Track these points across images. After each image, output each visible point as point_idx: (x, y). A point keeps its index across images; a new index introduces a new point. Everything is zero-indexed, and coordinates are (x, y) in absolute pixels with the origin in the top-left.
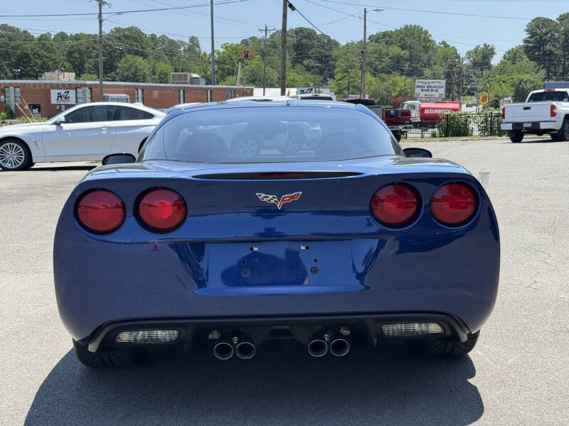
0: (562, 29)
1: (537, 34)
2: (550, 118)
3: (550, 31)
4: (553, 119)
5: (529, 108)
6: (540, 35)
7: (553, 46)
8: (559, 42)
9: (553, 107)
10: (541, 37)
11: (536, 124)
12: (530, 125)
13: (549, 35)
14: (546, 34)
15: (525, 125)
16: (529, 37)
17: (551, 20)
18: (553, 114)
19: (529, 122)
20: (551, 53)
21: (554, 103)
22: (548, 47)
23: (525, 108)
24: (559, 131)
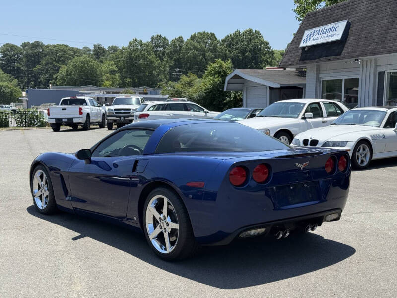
0: (25, 52)
1: (8, 55)
2: (79, 115)
3: (17, 53)
4: (81, 116)
5: (65, 109)
6: (10, 55)
7: (20, 63)
8: (23, 61)
9: (81, 109)
10: (11, 57)
11: (71, 120)
12: (66, 120)
13: (16, 56)
14: (14, 55)
15: (63, 120)
16: (3, 57)
17: (17, 46)
18: (81, 113)
19: (66, 118)
20: (18, 68)
21: (81, 106)
22: (16, 64)
23: (63, 109)
24: (85, 123)
